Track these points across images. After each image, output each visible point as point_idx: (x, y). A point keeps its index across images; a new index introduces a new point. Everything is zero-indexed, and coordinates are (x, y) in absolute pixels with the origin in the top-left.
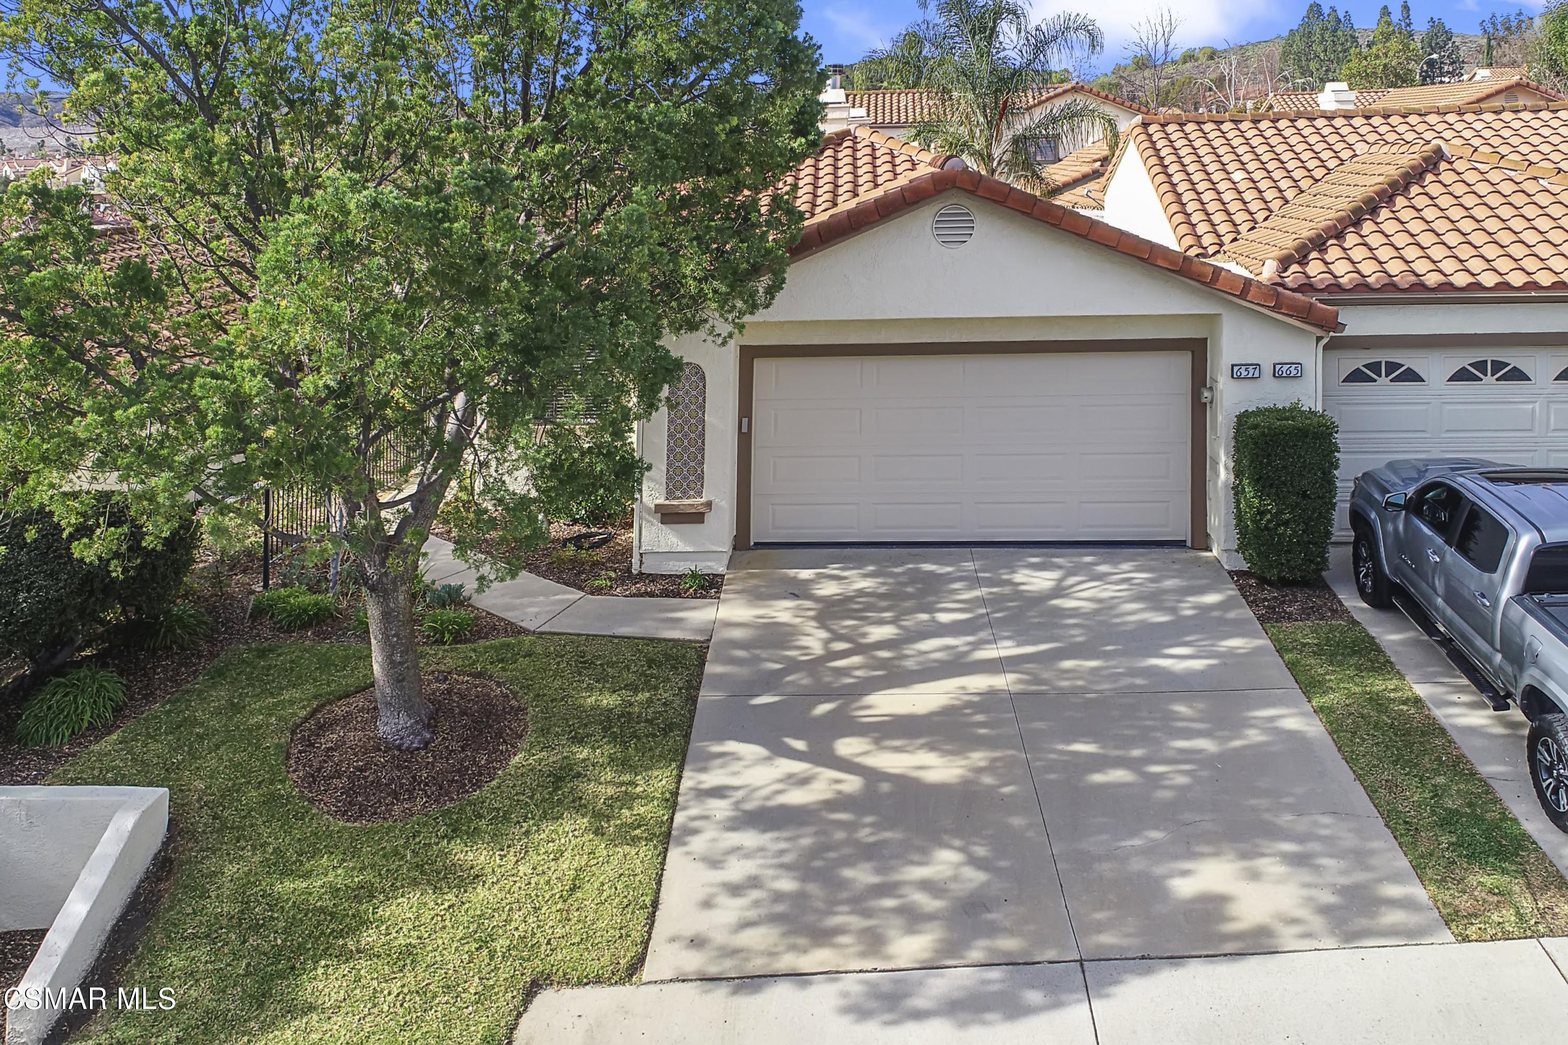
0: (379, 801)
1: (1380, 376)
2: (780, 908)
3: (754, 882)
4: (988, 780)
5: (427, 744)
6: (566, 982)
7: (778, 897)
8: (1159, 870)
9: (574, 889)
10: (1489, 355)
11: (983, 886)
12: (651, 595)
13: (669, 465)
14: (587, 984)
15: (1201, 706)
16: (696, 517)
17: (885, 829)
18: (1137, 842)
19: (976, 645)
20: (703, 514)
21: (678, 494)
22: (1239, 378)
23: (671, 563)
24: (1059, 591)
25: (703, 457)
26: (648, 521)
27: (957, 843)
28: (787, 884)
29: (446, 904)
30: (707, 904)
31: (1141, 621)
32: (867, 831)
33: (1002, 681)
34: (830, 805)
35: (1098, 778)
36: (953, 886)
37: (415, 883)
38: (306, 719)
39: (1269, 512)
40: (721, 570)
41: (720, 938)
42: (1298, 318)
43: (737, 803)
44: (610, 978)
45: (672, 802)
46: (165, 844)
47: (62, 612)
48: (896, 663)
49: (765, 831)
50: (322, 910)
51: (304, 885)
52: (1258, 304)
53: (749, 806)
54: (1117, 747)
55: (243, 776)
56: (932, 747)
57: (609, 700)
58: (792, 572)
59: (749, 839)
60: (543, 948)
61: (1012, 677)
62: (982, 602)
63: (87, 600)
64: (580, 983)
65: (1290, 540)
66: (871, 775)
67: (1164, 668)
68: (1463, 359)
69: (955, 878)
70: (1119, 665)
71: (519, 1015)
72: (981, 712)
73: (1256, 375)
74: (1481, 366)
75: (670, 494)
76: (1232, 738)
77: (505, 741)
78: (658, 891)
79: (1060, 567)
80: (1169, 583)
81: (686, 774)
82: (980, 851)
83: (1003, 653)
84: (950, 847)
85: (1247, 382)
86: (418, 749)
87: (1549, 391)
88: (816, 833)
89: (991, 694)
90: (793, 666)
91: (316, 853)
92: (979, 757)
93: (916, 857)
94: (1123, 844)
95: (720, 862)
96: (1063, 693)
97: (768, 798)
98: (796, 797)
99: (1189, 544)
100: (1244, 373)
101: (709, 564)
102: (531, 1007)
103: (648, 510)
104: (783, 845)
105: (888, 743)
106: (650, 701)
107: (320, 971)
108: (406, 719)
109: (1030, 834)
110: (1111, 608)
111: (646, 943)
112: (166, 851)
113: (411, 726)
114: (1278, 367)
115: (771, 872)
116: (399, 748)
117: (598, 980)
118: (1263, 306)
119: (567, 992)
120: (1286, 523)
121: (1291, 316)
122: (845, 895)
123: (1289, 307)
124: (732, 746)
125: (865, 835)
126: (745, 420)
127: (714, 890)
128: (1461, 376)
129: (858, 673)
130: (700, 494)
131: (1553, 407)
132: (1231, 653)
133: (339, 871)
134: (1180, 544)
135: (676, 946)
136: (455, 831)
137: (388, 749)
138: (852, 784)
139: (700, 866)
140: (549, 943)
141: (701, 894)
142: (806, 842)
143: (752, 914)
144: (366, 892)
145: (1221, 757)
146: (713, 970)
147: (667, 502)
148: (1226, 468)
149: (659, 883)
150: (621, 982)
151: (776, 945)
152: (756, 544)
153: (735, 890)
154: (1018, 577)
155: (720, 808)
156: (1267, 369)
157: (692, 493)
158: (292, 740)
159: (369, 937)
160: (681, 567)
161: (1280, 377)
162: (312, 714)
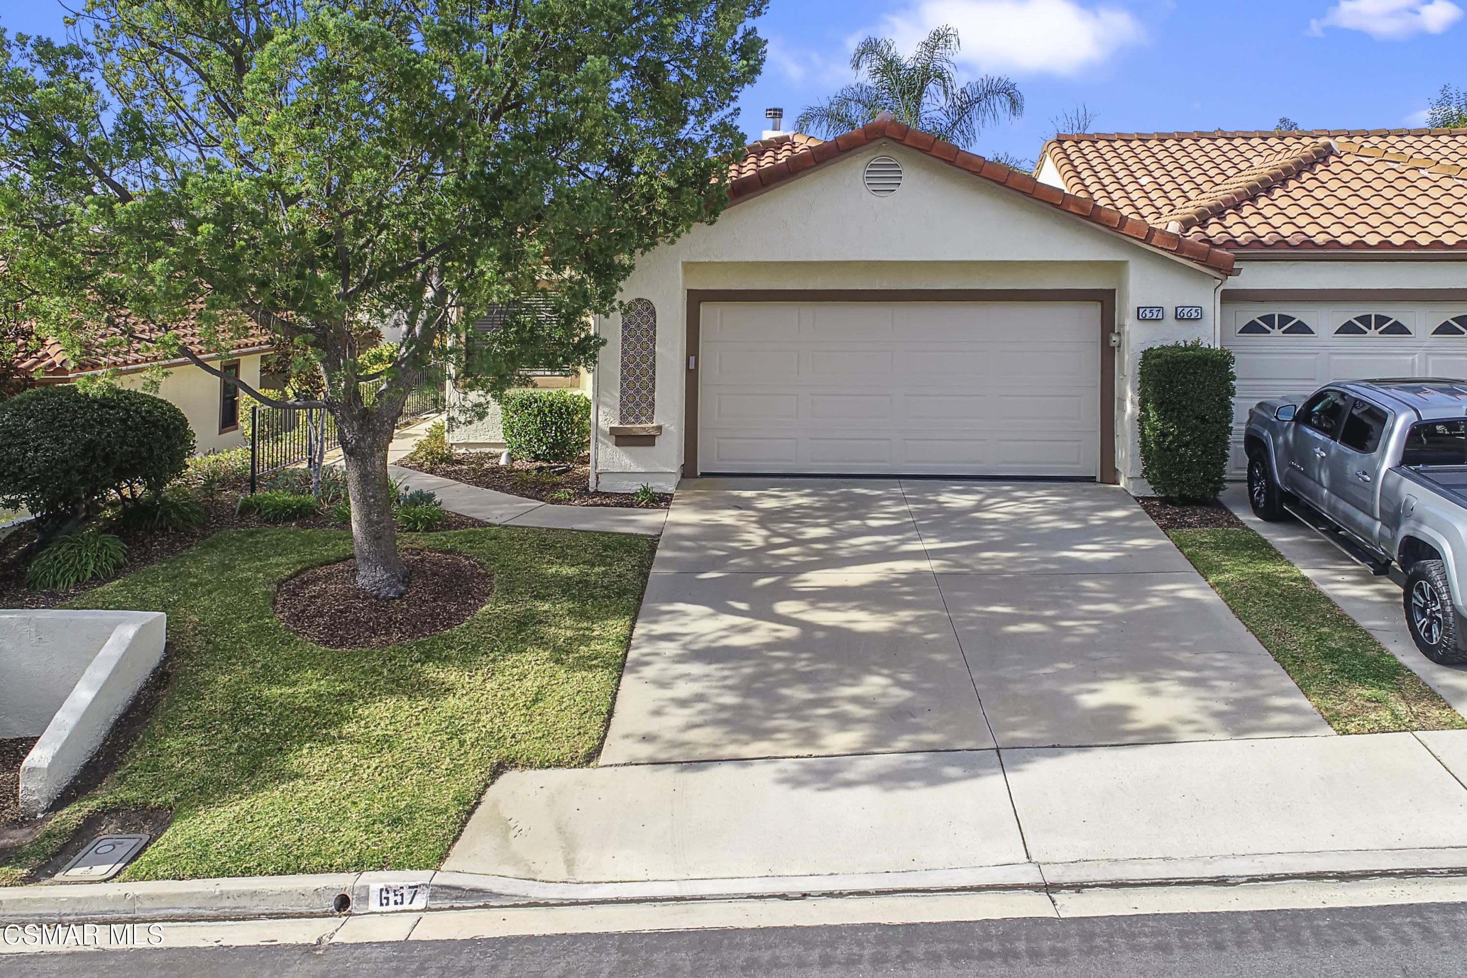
0: (359, 634)
1: (1273, 328)
2: (724, 715)
3: (700, 698)
4: (913, 630)
5: (401, 596)
6: (529, 764)
7: (723, 708)
8: (1068, 689)
9: (536, 701)
10: (1373, 310)
11: (909, 699)
12: (607, 505)
13: (623, 392)
14: (548, 767)
15: (1108, 583)
16: (648, 440)
17: (820, 662)
18: (1048, 670)
19: (904, 542)
20: (654, 436)
21: (631, 419)
22: (1144, 319)
23: (625, 483)
24: (979, 507)
25: (654, 386)
26: (603, 443)
27: (886, 671)
28: (730, 699)
29: (420, 708)
30: (657, 713)
31: (1054, 528)
32: (803, 663)
33: (925, 565)
34: (769, 646)
35: (1013, 629)
36: (881, 700)
37: (392, 692)
38: (291, 577)
39: (1172, 433)
40: (671, 489)
41: (669, 735)
42: (1198, 262)
43: (685, 644)
44: (569, 763)
45: (627, 643)
46: (163, 663)
47: (67, 472)
48: (830, 552)
49: (710, 663)
50: (307, 709)
51: (291, 691)
52: (1162, 248)
53: (695, 647)
54: (1032, 609)
55: (234, 613)
56: (862, 608)
57: (567, 571)
58: (736, 493)
59: (696, 668)
60: (509, 740)
61: (935, 563)
62: (910, 513)
63: (90, 465)
64: (542, 766)
65: (1191, 461)
66: (807, 627)
67: (1073, 558)
68: (1350, 313)
69: (884, 695)
70: (1034, 556)
71: (487, 786)
72: (908, 586)
73: (1160, 317)
74: (1365, 320)
75: (623, 419)
76: (1134, 604)
77: (473, 597)
78: (613, 703)
79: (981, 492)
80: (1079, 504)
81: (638, 625)
82: (906, 677)
83: (927, 547)
84: (880, 675)
85: (1151, 324)
86: (394, 598)
87: (1426, 344)
88: (756, 665)
89: (917, 573)
90: (739, 553)
91: (300, 667)
92: (905, 615)
93: (848, 681)
94: (1036, 672)
95: (669, 684)
96: (983, 574)
97: (714, 641)
98: (738, 640)
99: (1098, 479)
100: (1149, 315)
101: (660, 484)
102: (497, 782)
103: (604, 433)
104: (726, 673)
105: (823, 605)
106: (605, 574)
107: (305, 751)
108: (383, 572)
109: (950, 665)
110: (1027, 519)
111: (603, 739)
112: (163, 667)
113: (388, 579)
114: (1179, 310)
115: (716, 691)
116: (376, 597)
117: (559, 764)
118: (1166, 250)
119: (530, 773)
120: (1187, 445)
121: (1192, 260)
122: (783, 707)
123: (1190, 251)
124: (680, 606)
125: (801, 666)
126: (692, 359)
127: (664, 703)
128: (1347, 329)
129: (795, 558)
130: (651, 419)
131: (1431, 359)
132: (1136, 549)
133: (322, 682)
134: (1091, 479)
135: (629, 741)
136: (428, 657)
137: (366, 598)
138: (789, 632)
139: (650, 687)
140: (513, 737)
141: (652, 706)
142: (748, 671)
143: (698, 719)
144: (348, 697)
145: (1125, 616)
146: (663, 756)
147: (621, 426)
148: (1132, 403)
149: (614, 698)
150: (580, 765)
151: (720, 740)
152: (703, 475)
153: (683, 703)
154: (942, 499)
155: (670, 648)
156: (1170, 312)
157: (644, 418)
158: (278, 591)
159: (349, 728)
160: (634, 487)
161: (1182, 319)
162: (297, 574)
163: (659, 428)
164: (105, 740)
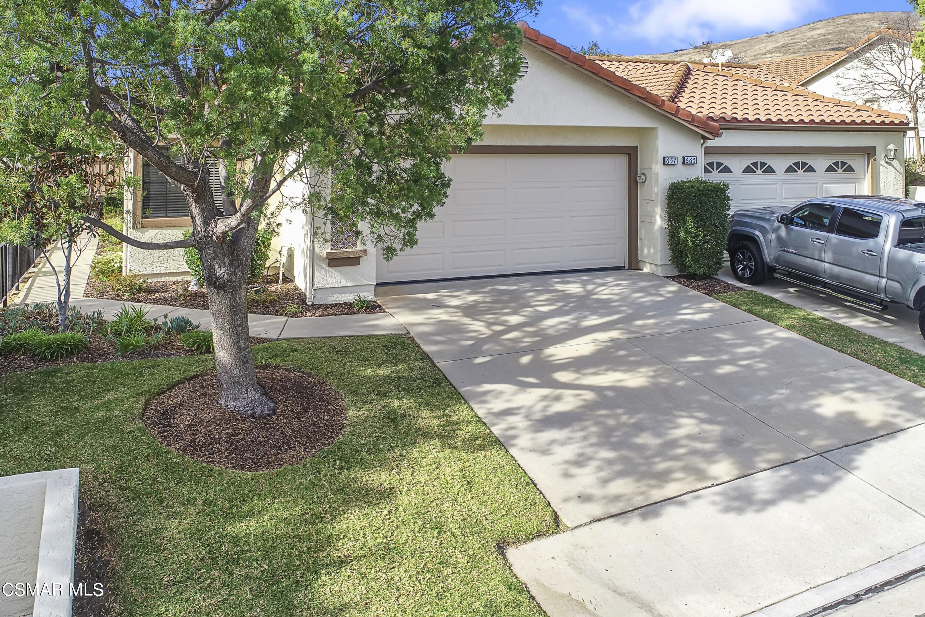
1: (714, 170)
3: (584, 457)
4: (664, 381)
7: (610, 462)
8: (804, 406)
11: (723, 432)
13: (333, 225)
15: (728, 333)
16: (355, 261)
17: (635, 414)
18: (777, 396)
19: (578, 320)
20: (360, 257)
21: (340, 245)
22: (668, 164)
23: (335, 296)
24: (590, 292)
26: (319, 266)
27: (683, 414)
28: (607, 455)
29: (385, 511)
30: (567, 475)
31: (651, 301)
32: (624, 417)
33: (611, 335)
34: (587, 408)
35: (720, 371)
36: (707, 435)
37: (347, 502)
41: (597, 492)
43: (526, 416)
44: (548, 531)
45: (480, 422)
48: (541, 332)
49: (561, 428)
50: (285, 536)
51: (253, 521)
52: (683, 120)
53: (536, 417)
54: (711, 356)
55: (126, 454)
58: (420, 296)
59: (555, 434)
61: (616, 332)
62: (554, 300)
66: (594, 389)
67: (690, 320)
69: (704, 431)
70: (666, 321)
72: (620, 350)
73: (676, 163)
74: (756, 164)
75: (334, 246)
76: (761, 345)
77: (329, 403)
79: (575, 282)
80: (642, 284)
81: (474, 406)
82: (700, 415)
83: (597, 322)
84: (682, 416)
85: (670, 167)
86: (269, 415)
87: (782, 178)
88: (595, 424)
90: (480, 341)
92: (645, 371)
93: (669, 425)
94: (771, 398)
95: (548, 450)
96: (653, 336)
98: (561, 407)
99: (627, 267)
100: (670, 162)
101: (367, 294)
104: (581, 434)
105: (585, 371)
106: (409, 368)
108: (254, 393)
109: (718, 402)
110: (626, 297)
113: (259, 398)
114: (686, 158)
115: (590, 449)
117: (541, 534)
118: (685, 120)
121: (698, 127)
122: (649, 452)
125: (626, 419)
127: (563, 466)
128: (748, 170)
129: (525, 340)
130: (355, 245)
131: (784, 186)
132: (712, 309)
133: (276, 506)
134: (622, 268)
135: (572, 503)
136: (347, 462)
138: (588, 395)
139: (536, 455)
140: (485, 518)
142: (594, 429)
145: (767, 353)
147: (333, 251)
148: (661, 217)
149: (522, 469)
150: (557, 531)
151: (639, 488)
153: (576, 464)
154: (559, 288)
155: (517, 421)
156: (680, 160)
157: (349, 244)
160: (349, 298)
161: (687, 164)
163: (362, 251)
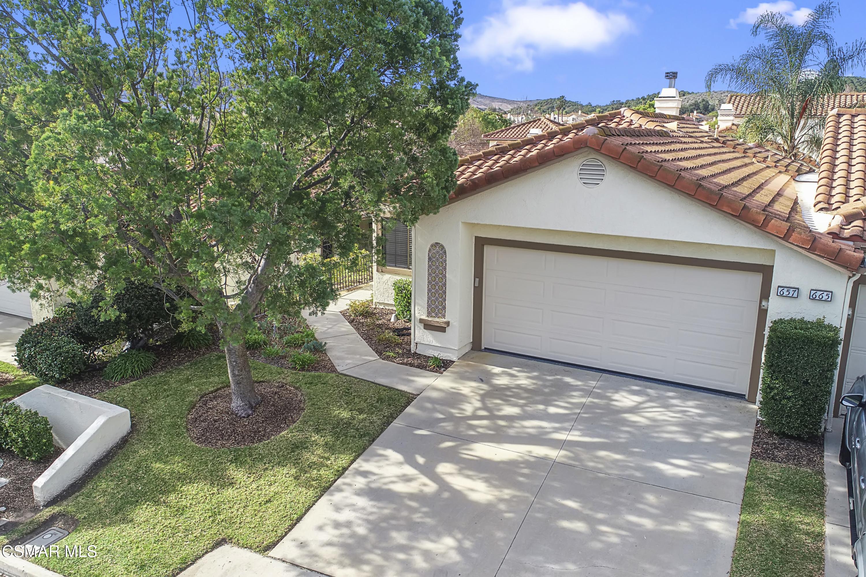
2: (350, 541)
3: (348, 524)
4: (502, 506)
5: (248, 416)
6: (238, 544)
7: (353, 535)
9: (269, 501)
12: (412, 365)
13: (429, 298)
14: (244, 548)
15: (665, 498)
16: (442, 329)
17: (429, 517)
18: (556, 567)
19: (557, 430)
20: (445, 328)
21: (432, 315)
24: (633, 410)
25: (446, 296)
26: (418, 327)
27: (459, 536)
28: (361, 531)
29: (212, 492)
30: (320, 528)
31: (672, 439)
32: (419, 515)
33: (553, 453)
34: (412, 496)
35: (565, 524)
36: (439, 558)
37: (205, 478)
38: (212, 392)
40: (454, 359)
41: (314, 547)
43: (370, 482)
44: (255, 549)
45: (341, 472)
46: (129, 434)
48: (505, 429)
49: (371, 500)
50: (163, 480)
51: (163, 466)
53: (373, 485)
54: (591, 509)
55: (169, 412)
56: (487, 480)
57: (345, 414)
58: (490, 367)
59: (362, 502)
60: (237, 525)
61: (563, 452)
62: (583, 405)
64: (242, 547)
66: (444, 487)
67: (660, 470)
69: (443, 555)
70: (632, 462)
71: (207, 552)
72: (529, 468)
75: (428, 315)
76: (666, 524)
77: (285, 423)
78: (305, 513)
79: (648, 395)
80: (710, 420)
81: (358, 461)
82: (467, 544)
83: (570, 438)
84: (454, 537)
86: (244, 417)
88: (395, 509)
89: (545, 459)
90: (450, 418)
91: (175, 454)
92: (507, 493)
93: (433, 537)
94: (547, 565)
95: (341, 509)
96: (586, 469)
97: (385, 484)
98: (400, 488)
99: (747, 397)
101: (449, 355)
102: (216, 551)
103: (418, 322)
104: (375, 510)
105: (466, 472)
106: (364, 420)
107: (145, 506)
108: (241, 402)
109: (501, 543)
110: (658, 426)
111: (282, 537)
113: (243, 406)
114: (814, 292)
115: (360, 522)
116: (236, 415)
119: (236, 548)
122: (384, 545)
123: (822, 250)
124: (389, 453)
125: (417, 517)
126: (477, 280)
127: (329, 522)
129: (480, 430)
130: (443, 317)
132: (714, 473)
133: (180, 464)
134: (742, 397)
135: (294, 543)
137: (232, 414)
138: (431, 488)
139: (331, 508)
140: (240, 523)
141: (320, 523)
142: (386, 511)
143: (335, 540)
144: (184, 477)
145: (650, 533)
146: (298, 561)
147: (428, 318)
150: (260, 552)
151: (334, 559)
152: (485, 348)
153: (337, 525)
154: (616, 396)
155: (360, 482)
156: (804, 293)
157: (439, 316)
158: (200, 400)
159: (172, 497)
160: (435, 354)
161: (814, 299)
162: (216, 391)
163: (448, 323)
164: (86, 472)
